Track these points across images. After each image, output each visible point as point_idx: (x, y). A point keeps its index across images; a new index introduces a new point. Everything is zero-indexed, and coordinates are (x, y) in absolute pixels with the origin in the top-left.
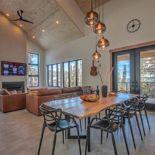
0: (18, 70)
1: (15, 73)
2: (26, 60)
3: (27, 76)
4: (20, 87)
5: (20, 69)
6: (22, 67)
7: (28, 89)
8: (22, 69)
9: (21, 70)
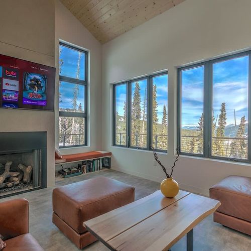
0: (22, 88)
1: (12, 97)
2: (54, 56)
3: (56, 113)
4: (33, 151)
5: (32, 86)
6: (38, 77)
7: (57, 157)
8: (40, 87)
9: (36, 90)
